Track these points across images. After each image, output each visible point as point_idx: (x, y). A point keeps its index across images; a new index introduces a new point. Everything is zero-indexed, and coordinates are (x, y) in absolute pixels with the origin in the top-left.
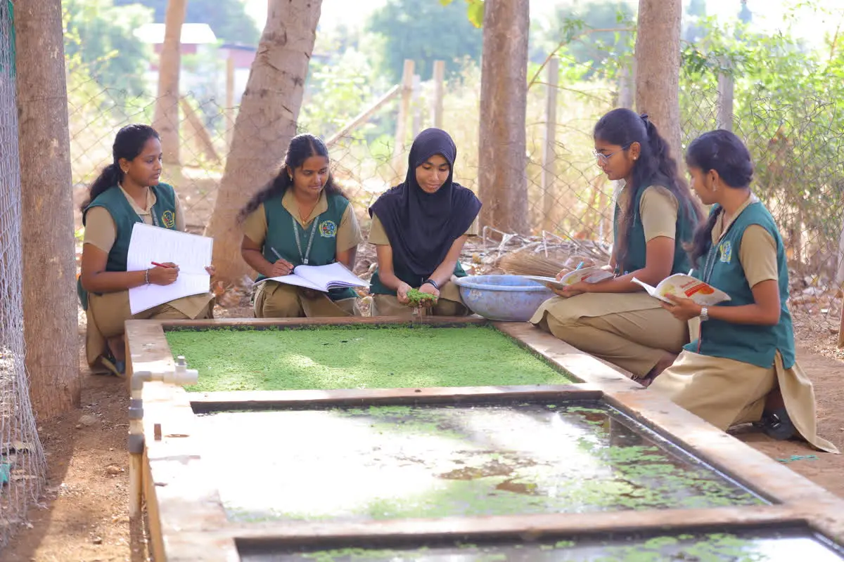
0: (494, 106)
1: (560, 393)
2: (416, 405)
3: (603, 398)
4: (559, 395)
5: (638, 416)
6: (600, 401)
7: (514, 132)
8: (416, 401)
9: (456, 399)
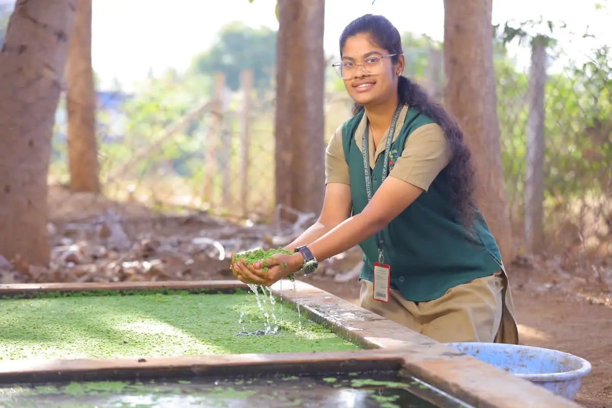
0: (289, 80)
1: (343, 361)
2: (137, 380)
3: (405, 368)
4: (342, 364)
5: (454, 390)
6: (401, 372)
7: (311, 108)
8: (138, 374)
9: (195, 370)
